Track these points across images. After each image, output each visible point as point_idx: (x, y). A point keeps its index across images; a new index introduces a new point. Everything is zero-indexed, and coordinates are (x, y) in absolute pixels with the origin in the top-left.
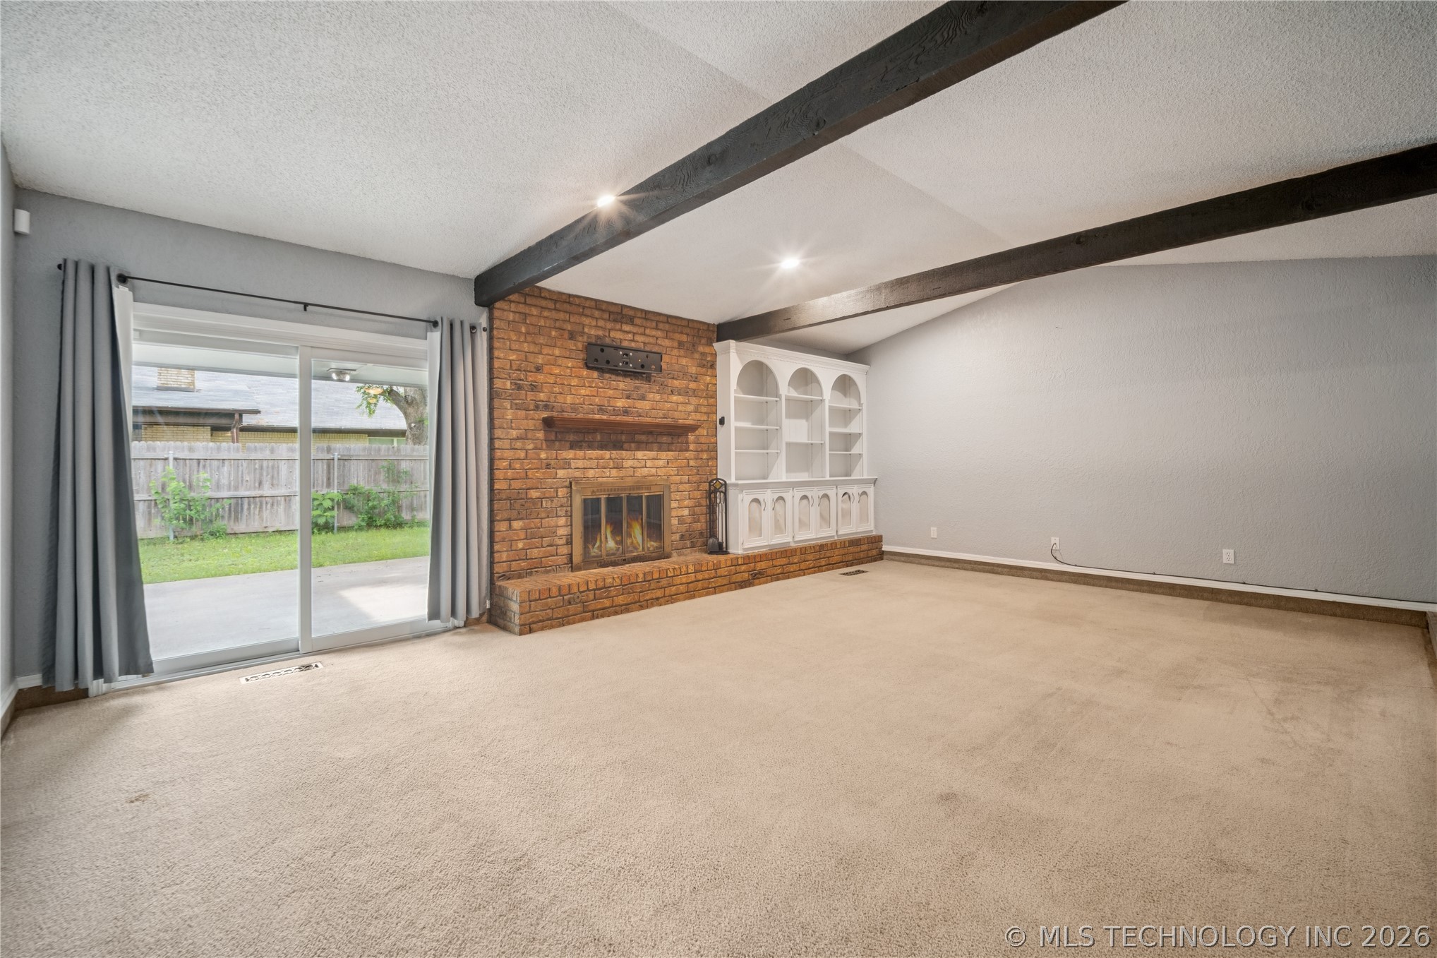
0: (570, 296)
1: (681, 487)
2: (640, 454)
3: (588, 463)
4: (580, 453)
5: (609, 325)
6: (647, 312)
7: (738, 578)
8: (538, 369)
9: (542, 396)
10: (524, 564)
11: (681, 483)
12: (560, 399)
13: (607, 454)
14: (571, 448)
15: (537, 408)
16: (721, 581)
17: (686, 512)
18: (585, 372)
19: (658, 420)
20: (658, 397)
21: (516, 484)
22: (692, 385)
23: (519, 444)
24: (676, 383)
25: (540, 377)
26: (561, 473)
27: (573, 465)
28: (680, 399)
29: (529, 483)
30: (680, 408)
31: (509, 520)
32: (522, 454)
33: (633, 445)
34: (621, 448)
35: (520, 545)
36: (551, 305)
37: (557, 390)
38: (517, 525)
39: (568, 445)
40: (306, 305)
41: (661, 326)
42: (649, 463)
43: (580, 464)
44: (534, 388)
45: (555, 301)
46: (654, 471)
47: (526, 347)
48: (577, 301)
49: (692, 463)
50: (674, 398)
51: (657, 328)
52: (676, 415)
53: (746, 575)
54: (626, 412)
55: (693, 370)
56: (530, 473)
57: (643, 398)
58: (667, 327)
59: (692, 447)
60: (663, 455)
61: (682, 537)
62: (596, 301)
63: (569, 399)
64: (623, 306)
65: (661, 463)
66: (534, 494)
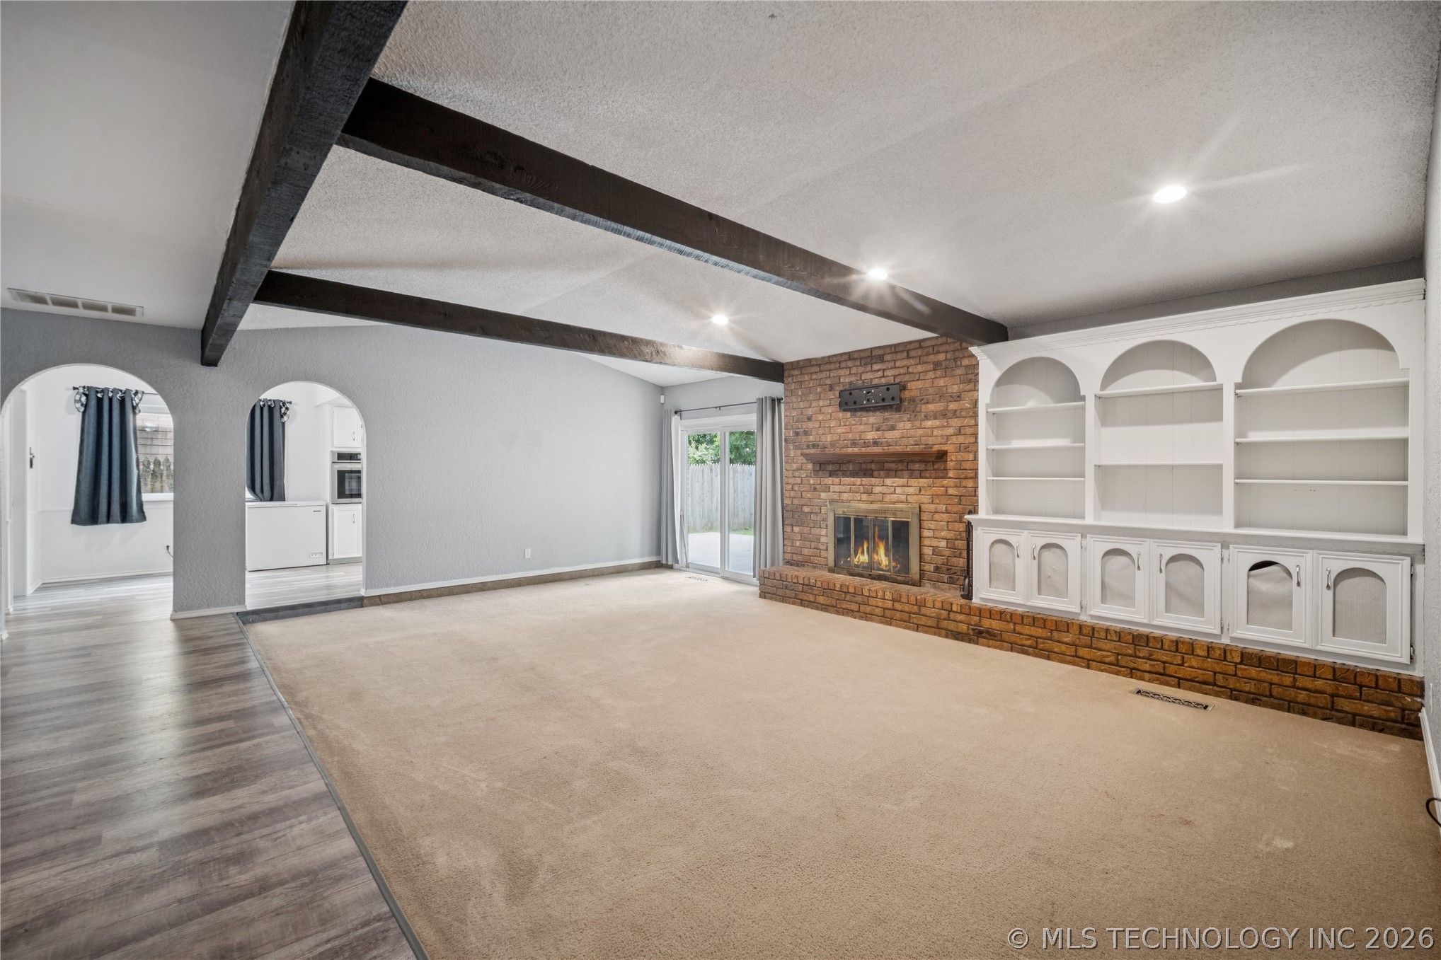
0: (829, 357)
1: (937, 517)
2: (889, 481)
3: (843, 488)
4: (837, 480)
5: (861, 370)
6: (895, 346)
7: (952, 626)
8: (809, 419)
9: (811, 438)
10: (800, 557)
11: (936, 512)
12: (823, 439)
13: (858, 481)
14: (830, 476)
15: (808, 447)
16: (923, 621)
17: (943, 544)
18: (841, 415)
19: (909, 449)
20: (908, 425)
21: (796, 502)
22: (953, 406)
23: (797, 474)
24: (931, 407)
25: (810, 424)
26: (823, 495)
27: (831, 490)
28: (937, 423)
29: (803, 501)
30: (935, 433)
31: (792, 526)
32: (799, 480)
33: (882, 473)
34: (872, 476)
35: (798, 544)
36: (817, 369)
37: (820, 432)
38: (796, 529)
39: (828, 473)
40: (720, 407)
41: (913, 353)
42: (899, 490)
43: (837, 488)
44: (806, 433)
45: (820, 365)
46: (903, 497)
47: (802, 405)
48: (835, 359)
49: (951, 491)
50: (929, 423)
51: (908, 357)
52: (931, 441)
53: (965, 627)
54: (876, 443)
55: (955, 389)
56: (804, 494)
57: (893, 428)
58: (919, 352)
59: (951, 474)
60: (914, 482)
61: (937, 569)
62: (849, 353)
63: (829, 438)
64: (872, 349)
65: (911, 490)
66: (806, 509)
